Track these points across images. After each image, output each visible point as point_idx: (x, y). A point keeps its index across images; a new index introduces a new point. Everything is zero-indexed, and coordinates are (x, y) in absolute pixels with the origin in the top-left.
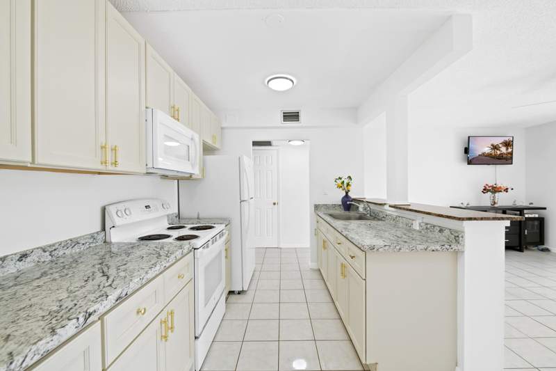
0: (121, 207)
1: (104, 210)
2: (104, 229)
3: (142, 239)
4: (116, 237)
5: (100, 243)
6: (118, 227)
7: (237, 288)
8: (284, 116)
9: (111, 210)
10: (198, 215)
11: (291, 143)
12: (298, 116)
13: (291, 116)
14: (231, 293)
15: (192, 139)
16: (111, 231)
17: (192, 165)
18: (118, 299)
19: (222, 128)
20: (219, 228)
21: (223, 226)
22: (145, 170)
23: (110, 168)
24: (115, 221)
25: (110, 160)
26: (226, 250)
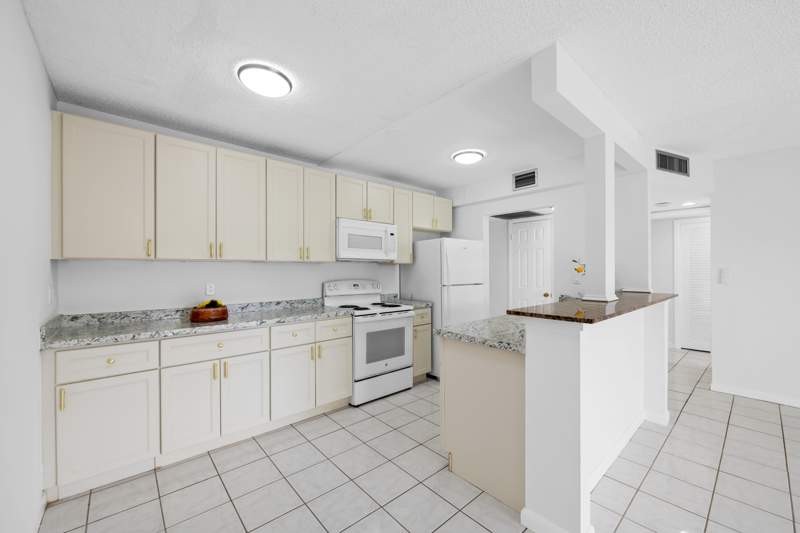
0: (333, 284)
1: (323, 285)
2: (322, 297)
3: (343, 307)
4: (328, 303)
5: (319, 305)
6: (329, 296)
8: (516, 181)
9: (326, 285)
12: (534, 177)
13: (529, 179)
14: (429, 376)
15: (386, 231)
16: (326, 299)
17: (386, 253)
18: (279, 322)
19: (454, 208)
20: (404, 307)
21: (411, 308)
22: (334, 260)
23: (306, 260)
24: (328, 293)
25: (306, 255)
26: (415, 331)
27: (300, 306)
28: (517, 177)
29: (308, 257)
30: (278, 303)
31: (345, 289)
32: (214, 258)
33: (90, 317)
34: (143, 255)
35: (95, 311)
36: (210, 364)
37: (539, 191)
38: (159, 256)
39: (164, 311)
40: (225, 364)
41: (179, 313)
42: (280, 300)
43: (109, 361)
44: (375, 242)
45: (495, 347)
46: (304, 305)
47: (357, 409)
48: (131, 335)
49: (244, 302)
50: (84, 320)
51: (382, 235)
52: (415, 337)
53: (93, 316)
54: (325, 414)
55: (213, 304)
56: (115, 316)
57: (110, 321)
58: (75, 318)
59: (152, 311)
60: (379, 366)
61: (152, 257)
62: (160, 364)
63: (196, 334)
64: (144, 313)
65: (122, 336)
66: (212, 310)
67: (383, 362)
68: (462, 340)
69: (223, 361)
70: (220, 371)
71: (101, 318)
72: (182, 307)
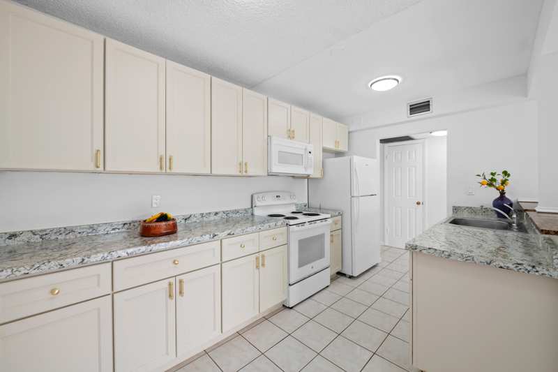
0: (261, 195)
1: (252, 196)
2: (252, 207)
3: (271, 216)
4: (257, 212)
5: (250, 214)
6: (258, 207)
7: (348, 272)
8: (411, 109)
9: (255, 196)
10: (320, 206)
11: (433, 134)
12: (429, 105)
13: (424, 107)
14: (340, 274)
15: (306, 149)
16: (255, 209)
17: (305, 168)
18: (229, 234)
19: (349, 133)
20: (322, 216)
21: (328, 216)
22: (266, 174)
23: (244, 174)
24: (257, 203)
25: (244, 170)
26: (332, 236)
27: (234, 215)
28: (411, 106)
29: (246, 172)
30: (216, 214)
31: (270, 200)
32: (164, 171)
33: (30, 234)
34: (92, 167)
35: (37, 228)
36: (165, 284)
37: (434, 117)
38: (108, 168)
39: (111, 224)
40: (181, 282)
41: (126, 226)
42: (217, 211)
43: (52, 292)
44: (297, 159)
45: (508, 268)
46: (237, 215)
47: (292, 310)
48: (79, 259)
49: (187, 213)
50: (24, 238)
51: (302, 152)
52: (332, 241)
53: (34, 233)
54: (265, 318)
55: (163, 218)
56: (59, 231)
57: (53, 237)
58: (13, 236)
59: (98, 225)
60: (308, 269)
61: (101, 168)
62: (113, 290)
63: (151, 252)
64: (91, 227)
65: (68, 260)
66: (164, 223)
67: (309, 266)
68: (453, 257)
69: (178, 278)
70: (175, 289)
71: (43, 234)
72: (128, 220)
